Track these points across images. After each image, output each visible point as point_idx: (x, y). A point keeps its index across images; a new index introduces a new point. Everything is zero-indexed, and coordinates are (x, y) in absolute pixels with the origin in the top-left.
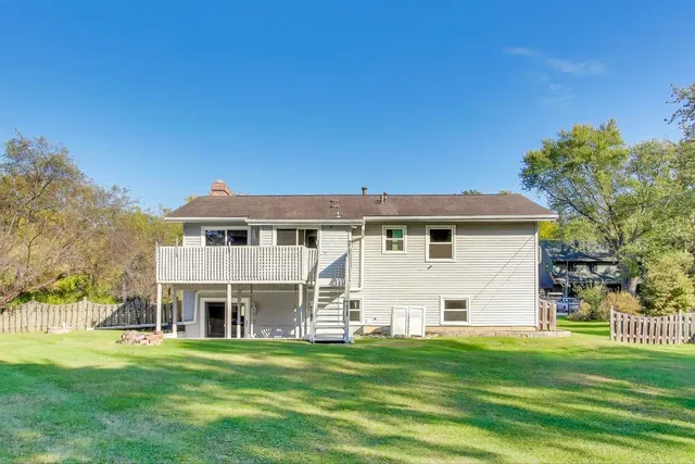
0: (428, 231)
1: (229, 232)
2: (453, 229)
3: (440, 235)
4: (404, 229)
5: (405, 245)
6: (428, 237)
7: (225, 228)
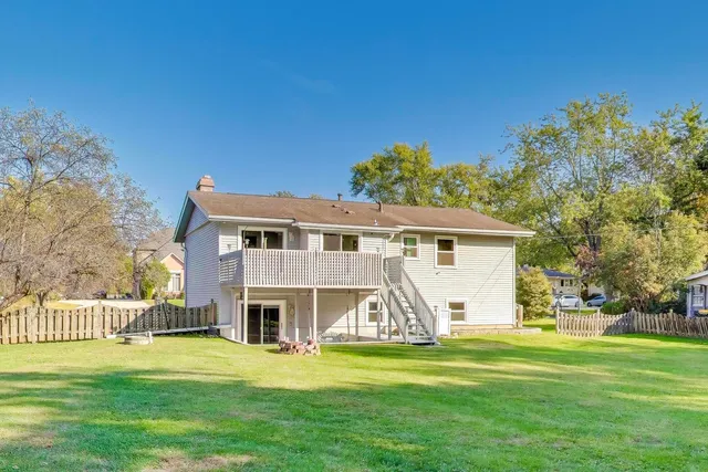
0: (436, 241)
1: (266, 233)
2: (455, 239)
3: (446, 244)
4: (418, 237)
5: (419, 252)
6: (436, 246)
7: (262, 230)
